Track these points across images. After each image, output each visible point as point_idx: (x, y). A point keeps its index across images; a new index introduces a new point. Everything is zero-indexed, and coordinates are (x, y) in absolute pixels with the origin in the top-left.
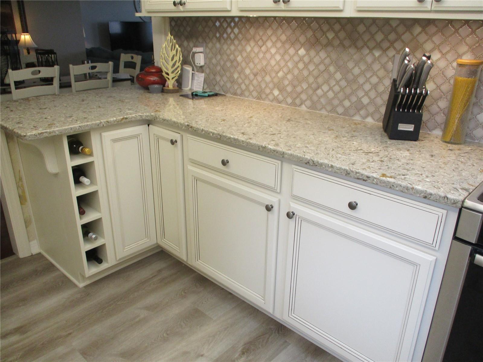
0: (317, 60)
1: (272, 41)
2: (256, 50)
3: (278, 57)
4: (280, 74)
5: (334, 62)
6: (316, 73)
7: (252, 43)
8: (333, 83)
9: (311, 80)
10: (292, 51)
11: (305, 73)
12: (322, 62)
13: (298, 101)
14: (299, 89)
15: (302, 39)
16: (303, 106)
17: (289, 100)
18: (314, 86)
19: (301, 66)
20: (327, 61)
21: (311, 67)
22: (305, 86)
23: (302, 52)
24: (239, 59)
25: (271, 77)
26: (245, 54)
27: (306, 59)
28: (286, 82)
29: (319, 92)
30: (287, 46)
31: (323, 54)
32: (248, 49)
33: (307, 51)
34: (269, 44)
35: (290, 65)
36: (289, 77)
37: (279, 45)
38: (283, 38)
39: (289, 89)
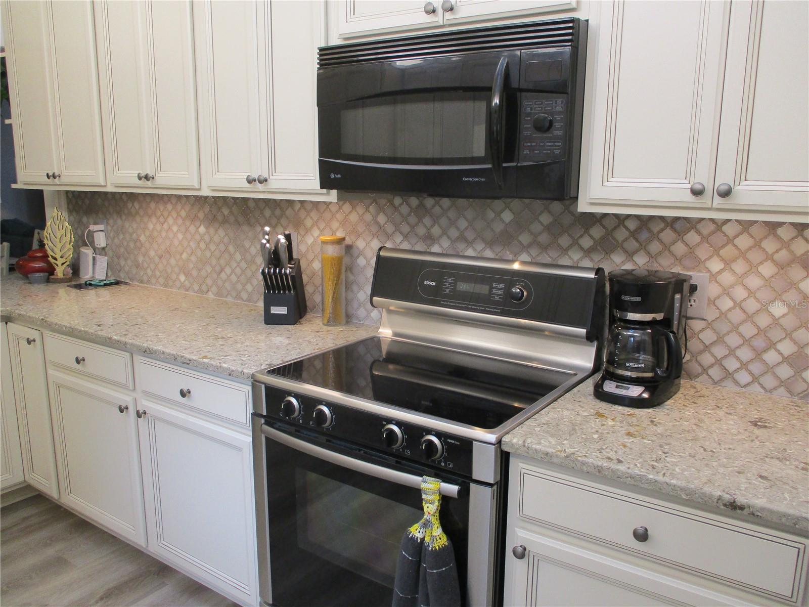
0: (216, 239)
1: (172, 217)
2: (158, 227)
3: (180, 236)
4: (184, 256)
5: (232, 241)
6: (217, 253)
7: (154, 220)
8: (234, 265)
9: (214, 262)
10: (192, 229)
11: (208, 254)
12: (222, 241)
13: (204, 288)
14: (203, 273)
15: (201, 215)
16: (210, 293)
17: (196, 287)
18: (218, 268)
19: (203, 245)
20: (226, 240)
21: (213, 247)
22: (209, 269)
23: (202, 229)
24: (143, 238)
25: (175, 259)
26: (147, 233)
27: (207, 238)
28: (191, 266)
29: (223, 275)
30: (188, 223)
31: (221, 232)
32: (151, 226)
33: (207, 228)
34: (170, 220)
35: (192, 244)
36: (193, 258)
37: (180, 221)
38: (183, 213)
39: (195, 273)
